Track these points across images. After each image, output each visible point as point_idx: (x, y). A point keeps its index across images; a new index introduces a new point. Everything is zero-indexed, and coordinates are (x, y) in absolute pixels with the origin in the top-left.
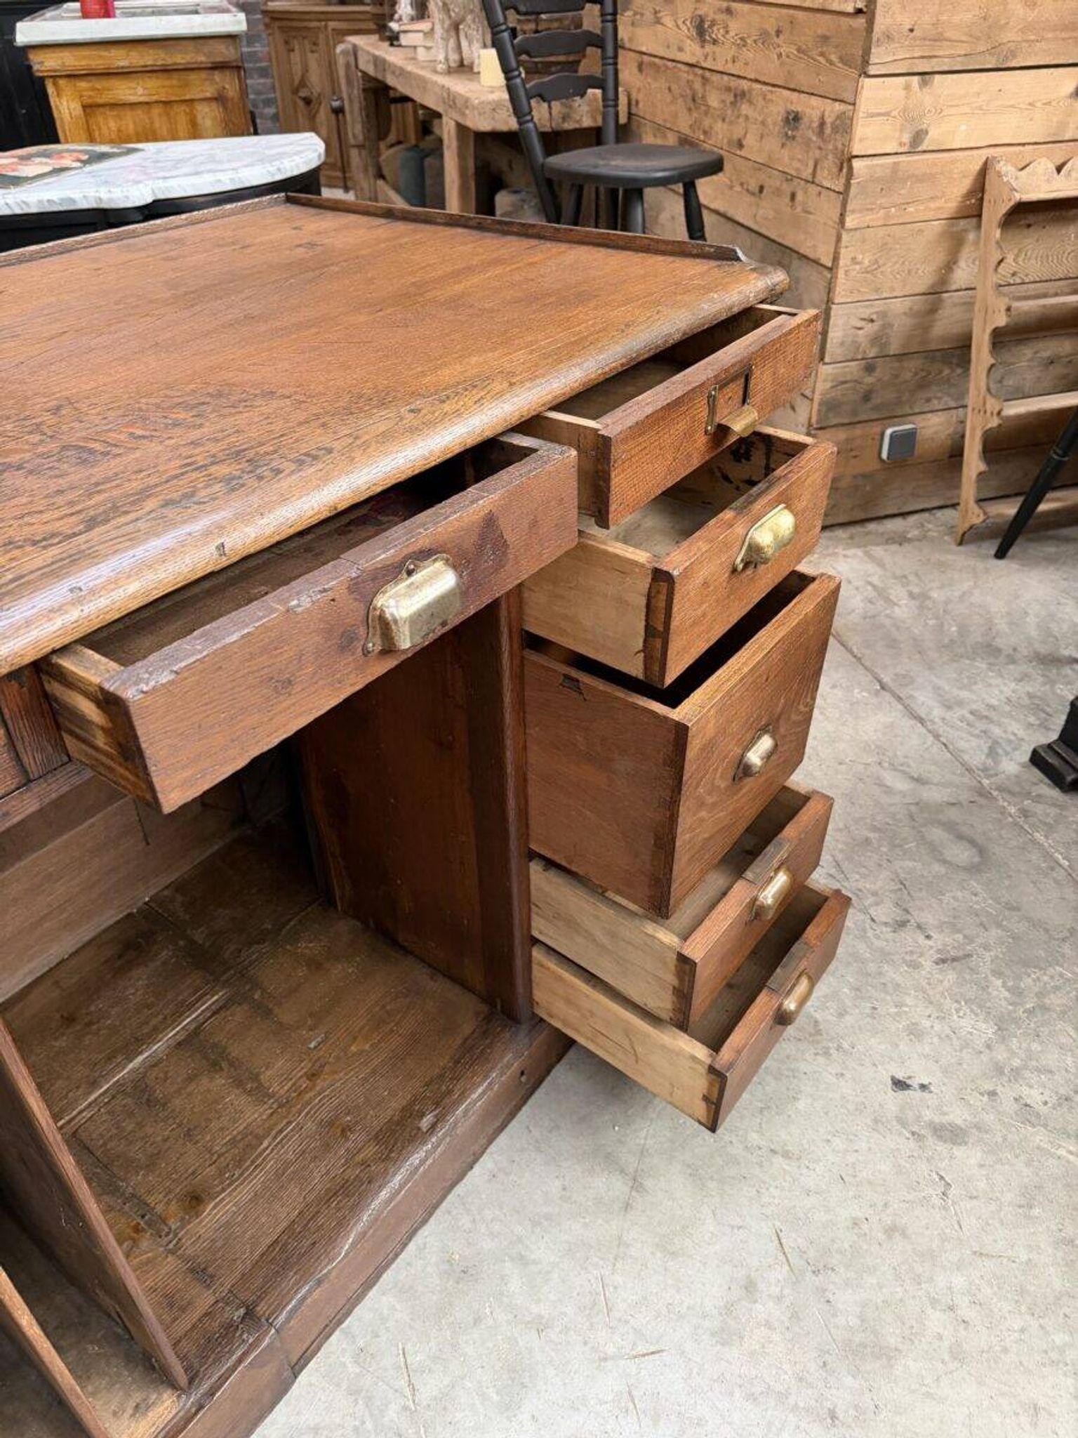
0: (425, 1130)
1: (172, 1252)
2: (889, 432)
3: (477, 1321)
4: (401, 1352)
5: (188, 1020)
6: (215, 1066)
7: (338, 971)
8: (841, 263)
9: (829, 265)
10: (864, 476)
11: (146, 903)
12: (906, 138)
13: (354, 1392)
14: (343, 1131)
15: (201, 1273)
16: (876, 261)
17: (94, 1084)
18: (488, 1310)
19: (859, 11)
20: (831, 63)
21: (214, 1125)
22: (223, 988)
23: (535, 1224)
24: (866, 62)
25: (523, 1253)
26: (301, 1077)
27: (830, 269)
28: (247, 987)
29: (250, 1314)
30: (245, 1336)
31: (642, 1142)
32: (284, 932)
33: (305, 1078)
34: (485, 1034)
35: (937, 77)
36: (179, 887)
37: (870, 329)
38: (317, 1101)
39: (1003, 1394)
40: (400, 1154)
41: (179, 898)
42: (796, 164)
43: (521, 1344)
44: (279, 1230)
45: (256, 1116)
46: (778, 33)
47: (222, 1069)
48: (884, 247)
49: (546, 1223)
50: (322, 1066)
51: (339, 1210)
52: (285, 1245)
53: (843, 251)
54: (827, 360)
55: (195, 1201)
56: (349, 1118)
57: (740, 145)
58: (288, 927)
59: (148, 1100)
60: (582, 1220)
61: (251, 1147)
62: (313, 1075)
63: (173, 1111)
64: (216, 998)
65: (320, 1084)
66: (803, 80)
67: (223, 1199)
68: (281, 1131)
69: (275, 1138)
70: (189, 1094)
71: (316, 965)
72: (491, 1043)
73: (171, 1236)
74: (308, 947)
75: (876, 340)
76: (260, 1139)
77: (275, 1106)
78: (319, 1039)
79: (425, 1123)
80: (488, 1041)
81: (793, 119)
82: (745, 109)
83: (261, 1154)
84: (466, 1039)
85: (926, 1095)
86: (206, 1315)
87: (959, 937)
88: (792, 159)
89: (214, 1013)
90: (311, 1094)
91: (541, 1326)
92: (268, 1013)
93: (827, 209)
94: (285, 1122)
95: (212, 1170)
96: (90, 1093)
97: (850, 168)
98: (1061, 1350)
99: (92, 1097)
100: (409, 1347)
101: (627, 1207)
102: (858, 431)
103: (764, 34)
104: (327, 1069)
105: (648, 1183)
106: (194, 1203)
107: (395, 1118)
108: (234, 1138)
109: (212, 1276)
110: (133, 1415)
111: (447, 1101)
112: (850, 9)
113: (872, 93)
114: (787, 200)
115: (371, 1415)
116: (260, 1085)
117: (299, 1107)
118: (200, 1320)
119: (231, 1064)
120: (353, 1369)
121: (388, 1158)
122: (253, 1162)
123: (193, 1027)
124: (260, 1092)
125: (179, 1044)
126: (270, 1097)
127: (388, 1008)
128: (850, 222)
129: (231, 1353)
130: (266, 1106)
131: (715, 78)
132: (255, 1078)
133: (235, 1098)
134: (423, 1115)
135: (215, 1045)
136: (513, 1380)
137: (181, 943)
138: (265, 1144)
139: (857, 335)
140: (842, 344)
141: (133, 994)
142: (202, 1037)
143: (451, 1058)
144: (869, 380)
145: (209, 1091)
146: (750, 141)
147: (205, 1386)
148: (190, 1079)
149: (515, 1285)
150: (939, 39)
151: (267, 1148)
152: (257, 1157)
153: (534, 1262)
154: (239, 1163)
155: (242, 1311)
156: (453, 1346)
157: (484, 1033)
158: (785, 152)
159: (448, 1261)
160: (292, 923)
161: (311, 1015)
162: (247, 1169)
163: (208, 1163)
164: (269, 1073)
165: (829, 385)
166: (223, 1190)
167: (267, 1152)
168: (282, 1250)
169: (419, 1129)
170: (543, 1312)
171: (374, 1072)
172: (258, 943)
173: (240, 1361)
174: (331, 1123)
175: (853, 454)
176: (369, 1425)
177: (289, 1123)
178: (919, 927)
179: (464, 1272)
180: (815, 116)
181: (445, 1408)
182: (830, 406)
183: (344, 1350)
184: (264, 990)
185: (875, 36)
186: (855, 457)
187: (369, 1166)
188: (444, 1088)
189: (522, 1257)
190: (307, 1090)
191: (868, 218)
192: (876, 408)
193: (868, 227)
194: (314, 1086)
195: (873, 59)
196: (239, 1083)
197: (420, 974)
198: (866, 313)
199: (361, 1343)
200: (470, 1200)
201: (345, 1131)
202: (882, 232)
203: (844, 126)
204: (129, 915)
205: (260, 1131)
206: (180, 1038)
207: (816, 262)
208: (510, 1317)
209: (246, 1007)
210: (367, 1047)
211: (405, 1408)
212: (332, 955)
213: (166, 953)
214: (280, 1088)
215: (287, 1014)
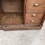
1: (4, 21)
11: (17, 12)
22: (16, 16)
34: (22, 24)
47: (13, 18)
55: (7, 21)
63: (10, 18)
101: (21, 36)
104: (15, 20)
121: (13, 25)
129: (1, 25)
169: (15, 25)
212: (20, 17)
213: (16, 14)
214: (13, 20)
215: (17, 18)
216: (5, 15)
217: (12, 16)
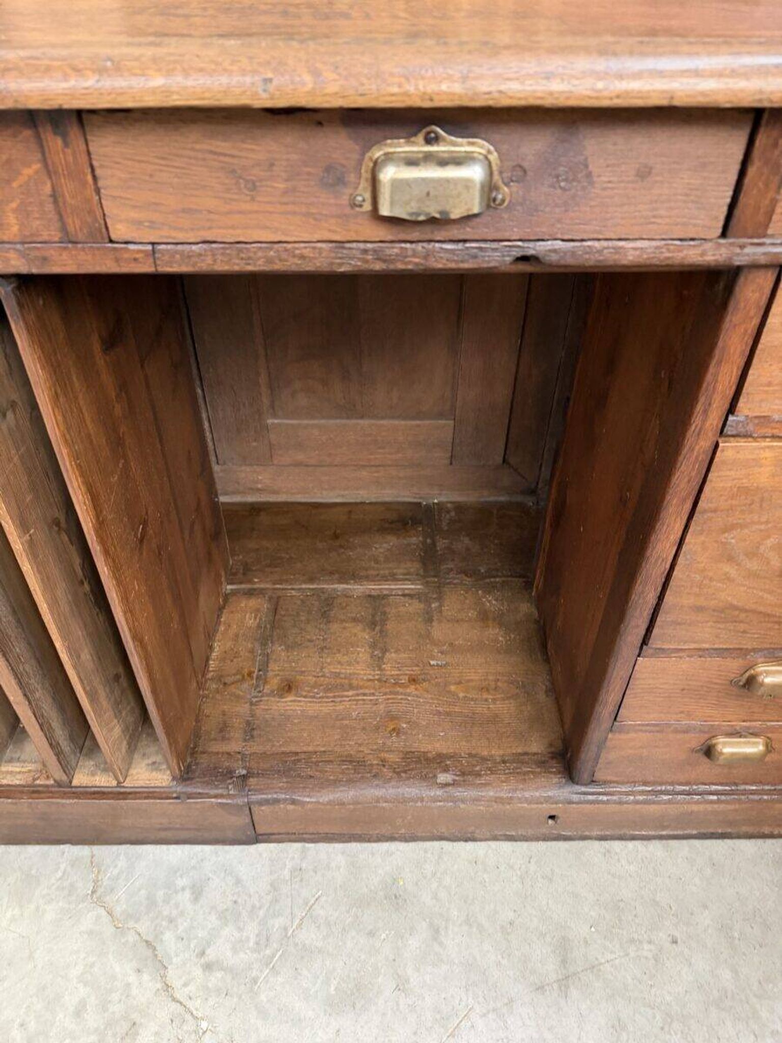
0: (439, 781)
1: (252, 704)
3: (371, 934)
4: (317, 896)
5: (387, 587)
6: (373, 624)
7: (494, 632)
11: (434, 503)
13: (274, 886)
14: (394, 729)
15: (250, 730)
17: (312, 580)
18: (383, 936)
21: (339, 656)
22: (422, 584)
23: (467, 921)
25: (440, 930)
26: (406, 674)
28: (435, 596)
29: (244, 778)
30: (230, 787)
31: (603, 961)
32: (488, 580)
33: (407, 678)
34: (541, 764)
36: (459, 508)
38: (400, 697)
40: (408, 778)
41: (453, 514)
43: (380, 980)
44: (305, 749)
45: (362, 672)
47: (374, 630)
49: (474, 930)
50: (424, 680)
51: (343, 773)
52: (299, 760)
55: (288, 687)
56: (405, 726)
58: (492, 580)
59: (325, 612)
60: (499, 957)
61: (342, 687)
62: (414, 680)
63: (329, 629)
64: (413, 587)
65: (411, 689)
67: (300, 701)
68: (364, 695)
69: (358, 695)
70: (344, 628)
71: (484, 617)
72: (540, 773)
73: (260, 694)
74: (491, 602)
76: (351, 687)
77: (377, 677)
78: (439, 663)
79: (443, 778)
80: (538, 770)
83: (342, 696)
84: (526, 754)
86: (229, 754)
89: (404, 595)
90: (401, 690)
91: (401, 986)
92: (430, 620)
94: (372, 691)
95: (312, 680)
96: (305, 582)
99: (304, 586)
100: (323, 899)
101: (540, 988)
104: (425, 684)
105: (574, 993)
106: (287, 688)
107: (429, 755)
108: (339, 673)
109: (252, 737)
110: (148, 765)
111: (470, 778)
115: (268, 910)
116: (381, 659)
117: (388, 690)
118: (223, 753)
119: (381, 631)
120: (286, 873)
121: (398, 773)
122: (334, 697)
123: (385, 592)
124: (378, 661)
125: (370, 596)
126: (380, 669)
127: (499, 684)
129: (217, 787)
130: (372, 673)
132: (385, 651)
133: (363, 654)
134: (446, 770)
135: (384, 613)
136: (352, 994)
137: (429, 541)
138: (350, 693)
141: (376, 548)
142: (383, 602)
143: (503, 755)
145: (355, 635)
147: (190, 790)
148: (354, 620)
149: (414, 943)
151: (347, 696)
152: (339, 696)
153: (441, 944)
154: (327, 690)
155: (244, 772)
156: (344, 929)
157: (544, 762)
159: (394, 879)
160: (497, 580)
161: (451, 644)
162: (327, 697)
163: (315, 674)
164: (393, 655)
166: (305, 697)
167: (347, 699)
168: (295, 762)
169: (435, 776)
170: (412, 980)
171: (448, 714)
172: (466, 575)
173: (216, 797)
174: (393, 718)
176: (261, 913)
177: (373, 694)
179: (396, 897)
181: (302, 957)
183: (293, 858)
184: (441, 606)
187: (384, 766)
188: (478, 768)
189: (437, 931)
190: (402, 685)
194: (407, 687)
196: (373, 646)
197: (542, 683)
199: (304, 866)
200: (445, 859)
201: (397, 731)
204: (420, 503)
205: (355, 682)
206: (373, 593)
208: (391, 957)
209: (422, 606)
210: (461, 695)
211: (286, 929)
212: (499, 620)
213: (415, 540)
214: (390, 670)
215: (438, 631)
216: (246, 571)
217: (358, 589)
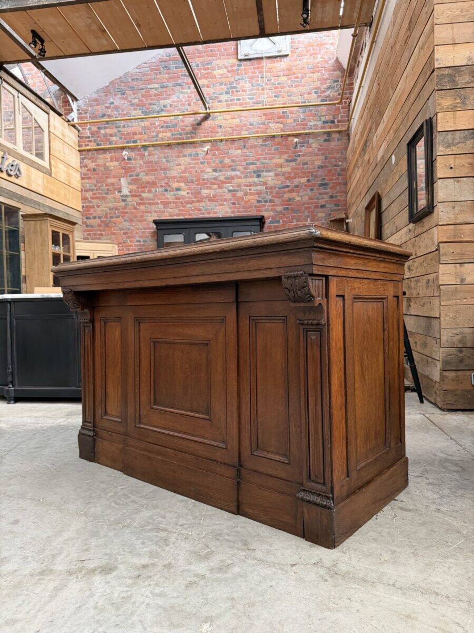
2: (473, 374)
8: (442, 315)
9: (438, 316)
10: (466, 391)
12: (458, 280)
16: (455, 316)
19: (437, 250)
20: (433, 264)
24: (440, 260)
27: (439, 318)
35: (466, 265)
37: (458, 337)
39: (386, 548)
42: (430, 293)
46: (423, 262)
48: (457, 312)
53: (442, 312)
54: (442, 346)
57: (419, 294)
66: (429, 272)
75: (460, 341)
81: (428, 281)
82: (419, 284)
85: (402, 503)
87: (440, 481)
88: (429, 292)
93: (436, 301)
97: (440, 288)
98: (414, 546)
102: (460, 373)
103: (421, 263)
112: (435, 249)
113: (442, 268)
114: (429, 304)
128: (442, 303)
131: (412, 279)
139: (453, 339)
140: (447, 341)
144: (461, 355)
146: (421, 292)
150: (463, 254)
158: (428, 291)
165: (445, 355)
175: (460, 382)
178: (426, 478)
180: (432, 278)
182: (446, 363)
185: (441, 254)
186: (461, 383)
191: (449, 303)
192: (466, 366)
193: (450, 305)
195: (441, 259)
198: (455, 332)
202: (455, 307)
203: (437, 278)
207: (436, 318)
